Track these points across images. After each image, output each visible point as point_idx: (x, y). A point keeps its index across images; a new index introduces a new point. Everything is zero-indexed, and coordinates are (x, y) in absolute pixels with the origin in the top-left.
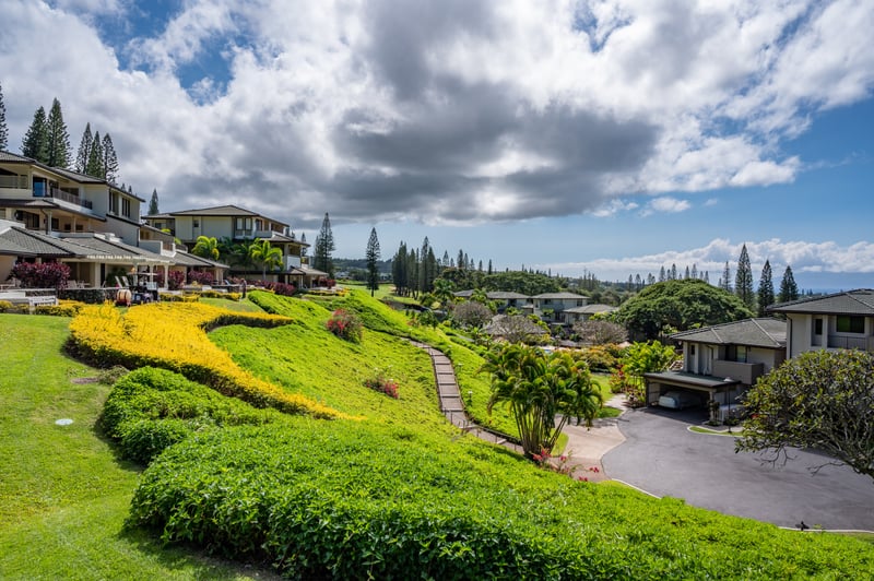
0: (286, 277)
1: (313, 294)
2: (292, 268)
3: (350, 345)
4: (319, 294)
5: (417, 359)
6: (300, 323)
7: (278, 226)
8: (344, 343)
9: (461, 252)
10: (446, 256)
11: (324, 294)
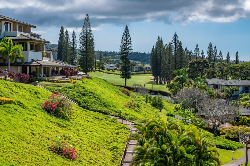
0: (28, 68)
1: (49, 81)
2: (33, 60)
3: (58, 120)
4: (53, 82)
5: (117, 133)
6: (20, 103)
7: (24, 27)
8: (54, 119)
9: (211, 44)
10: (197, 49)
11: (58, 82)
